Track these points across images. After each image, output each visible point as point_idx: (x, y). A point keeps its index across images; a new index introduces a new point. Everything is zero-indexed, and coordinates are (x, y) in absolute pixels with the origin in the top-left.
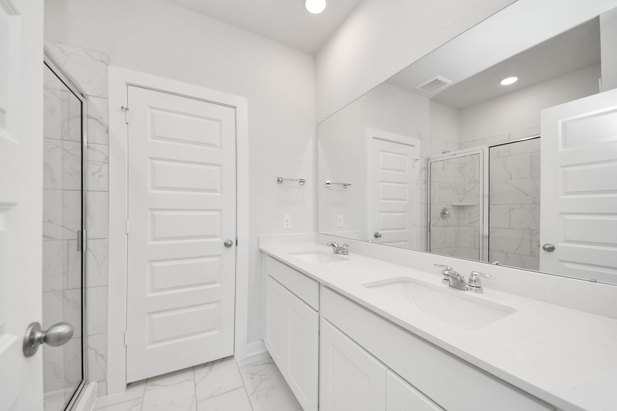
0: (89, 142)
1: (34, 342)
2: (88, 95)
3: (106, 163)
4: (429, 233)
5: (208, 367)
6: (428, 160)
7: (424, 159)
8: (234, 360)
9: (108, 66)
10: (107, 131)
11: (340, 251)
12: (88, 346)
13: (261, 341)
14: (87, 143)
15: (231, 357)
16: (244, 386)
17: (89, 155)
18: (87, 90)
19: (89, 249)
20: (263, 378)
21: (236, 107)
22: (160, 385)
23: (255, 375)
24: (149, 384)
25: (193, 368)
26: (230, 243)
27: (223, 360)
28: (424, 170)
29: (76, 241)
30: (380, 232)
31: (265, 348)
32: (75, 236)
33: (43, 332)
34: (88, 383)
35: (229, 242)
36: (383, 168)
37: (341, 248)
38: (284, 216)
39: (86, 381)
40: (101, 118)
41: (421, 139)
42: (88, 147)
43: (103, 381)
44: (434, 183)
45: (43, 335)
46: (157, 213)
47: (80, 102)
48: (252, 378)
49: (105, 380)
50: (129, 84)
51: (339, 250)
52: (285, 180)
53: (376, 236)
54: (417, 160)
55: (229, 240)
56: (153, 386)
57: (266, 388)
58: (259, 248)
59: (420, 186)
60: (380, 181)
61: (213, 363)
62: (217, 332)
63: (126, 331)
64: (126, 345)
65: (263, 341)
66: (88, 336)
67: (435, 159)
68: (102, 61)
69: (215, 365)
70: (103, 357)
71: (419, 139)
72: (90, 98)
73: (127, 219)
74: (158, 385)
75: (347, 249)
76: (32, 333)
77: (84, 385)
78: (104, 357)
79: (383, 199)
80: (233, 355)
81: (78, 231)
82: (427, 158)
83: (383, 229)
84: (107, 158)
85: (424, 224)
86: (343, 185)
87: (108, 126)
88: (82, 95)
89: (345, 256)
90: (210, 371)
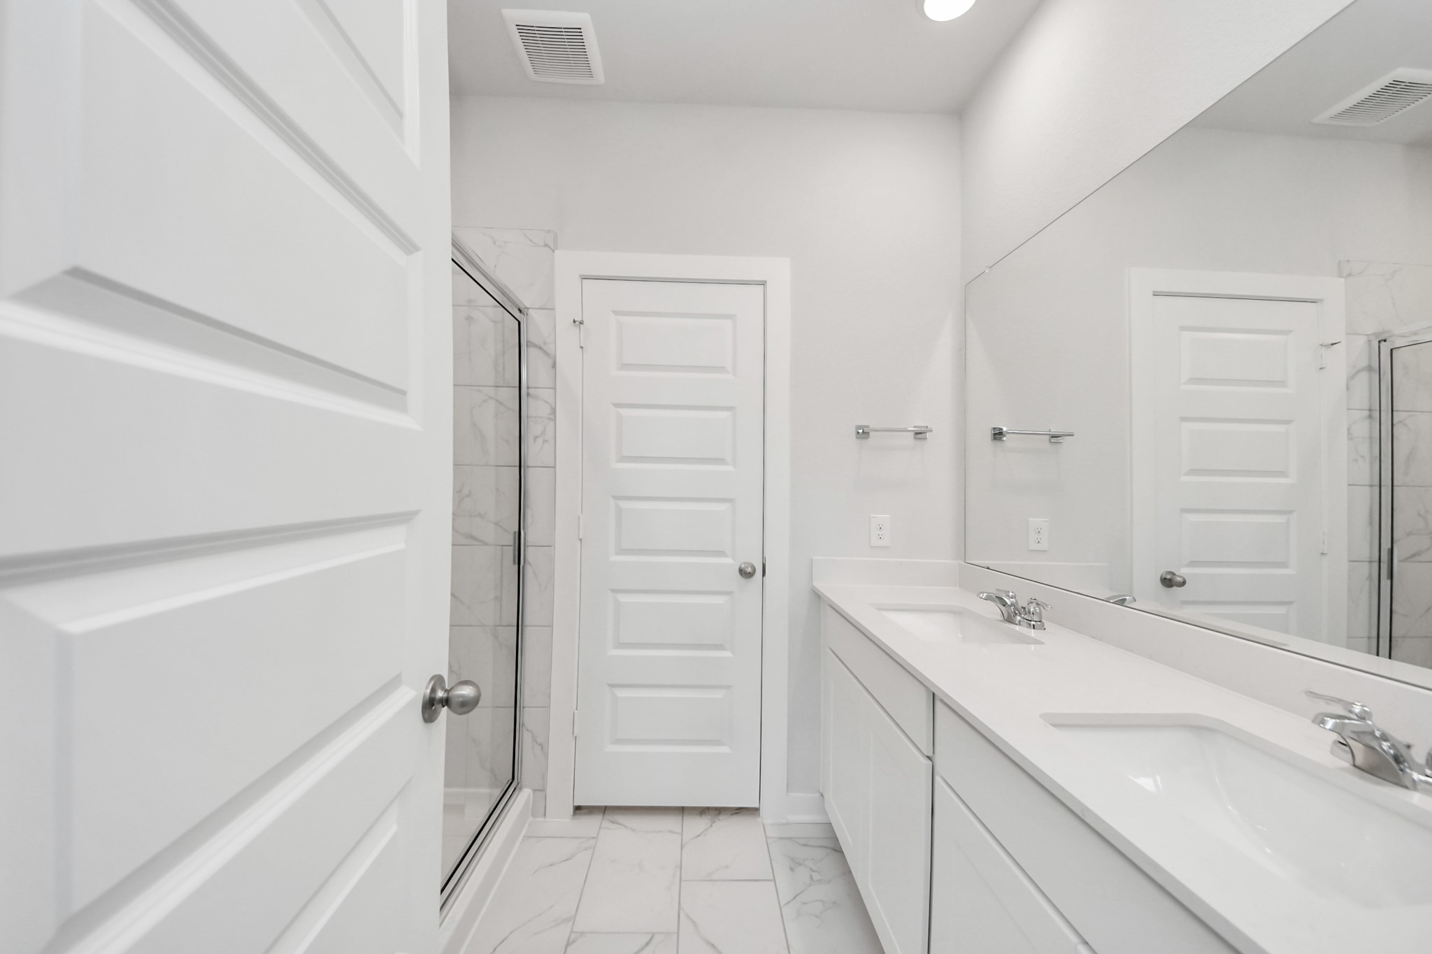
0: (530, 386)
1: (435, 703)
2: (528, 308)
3: (552, 420)
4: (1385, 583)
5: (709, 817)
6: (1379, 342)
7: (1362, 341)
8: (759, 820)
9: (556, 251)
10: (554, 366)
11: (1018, 618)
12: (523, 724)
13: (817, 795)
14: (528, 388)
15: (754, 811)
16: (774, 880)
17: (531, 408)
18: (526, 300)
19: (529, 562)
20: (816, 876)
21: (766, 282)
22: (625, 826)
23: (800, 865)
24: (607, 817)
25: (682, 810)
26: (749, 570)
27: (737, 811)
28: (1364, 376)
29: (511, 548)
30: (1183, 572)
31: (824, 812)
32: (510, 539)
33: (446, 691)
34: (521, 789)
35: (747, 567)
36: (1193, 381)
37: (1024, 608)
38: (872, 516)
39: (518, 784)
40: (545, 343)
41: (1350, 275)
42: (528, 394)
43: (541, 790)
44: (1410, 416)
45: (445, 695)
46: (625, 505)
47: (517, 322)
48: (792, 870)
49: (543, 790)
50: (584, 278)
51: (1016, 614)
52: (876, 431)
53: (1168, 582)
54: (1332, 344)
55: (749, 563)
56: (613, 823)
57: (821, 901)
58: (813, 586)
59: (1348, 429)
60: (1184, 419)
61: (719, 811)
62: (724, 749)
63: (576, 711)
64: (575, 735)
65: (822, 795)
66: (524, 708)
67: (1415, 334)
68: (546, 245)
69: (721, 817)
70: (542, 748)
71: (1340, 276)
72: (531, 312)
73: (580, 514)
74: (620, 824)
75: (1040, 615)
76: (433, 690)
77: (515, 789)
78: (544, 747)
79: (1193, 472)
80: (756, 805)
81: (515, 532)
82: (1376, 335)
83: (1193, 564)
84: (554, 411)
85: (1365, 550)
86: (1048, 437)
87: (555, 356)
88: (520, 311)
89: (1032, 633)
90: (711, 826)
